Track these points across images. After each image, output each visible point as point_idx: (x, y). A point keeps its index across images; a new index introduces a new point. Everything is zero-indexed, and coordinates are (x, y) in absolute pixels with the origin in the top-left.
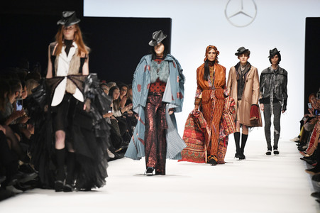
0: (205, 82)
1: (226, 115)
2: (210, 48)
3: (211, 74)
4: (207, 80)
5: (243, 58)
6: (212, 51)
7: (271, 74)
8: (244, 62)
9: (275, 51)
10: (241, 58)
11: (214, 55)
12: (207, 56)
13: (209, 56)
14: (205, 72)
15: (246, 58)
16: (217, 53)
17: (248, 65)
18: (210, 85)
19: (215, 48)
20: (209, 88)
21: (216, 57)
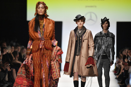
0: (36, 34)
1: (52, 63)
2: (39, 3)
3: (41, 27)
4: (37, 32)
5: (80, 22)
6: (41, 6)
7: (103, 37)
8: (81, 26)
9: (105, 19)
10: (79, 23)
11: (43, 10)
12: (37, 11)
13: (39, 10)
14: (36, 25)
15: (82, 23)
16: (46, 8)
17: (84, 29)
18: (39, 35)
19: (44, 4)
20: (39, 39)
21: (45, 11)
